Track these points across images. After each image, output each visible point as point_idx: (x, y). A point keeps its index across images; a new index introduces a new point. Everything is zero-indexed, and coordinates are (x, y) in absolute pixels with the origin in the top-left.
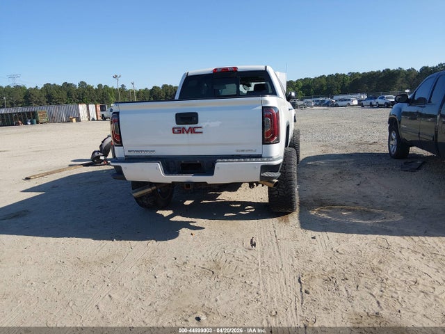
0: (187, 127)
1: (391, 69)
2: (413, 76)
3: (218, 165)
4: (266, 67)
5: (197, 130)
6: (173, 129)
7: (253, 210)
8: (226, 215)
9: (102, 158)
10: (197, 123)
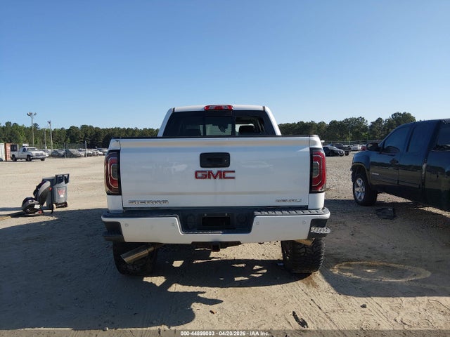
0: (215, 170)
1: (305, 122)
2: (323, 128)
3: (257, 219)
4: (264, 108)
5: (227, 175)
6: (196, 173)
7: (265, 271)
8: (236, 279)
9: (37, 207)
10: (228, 166)
